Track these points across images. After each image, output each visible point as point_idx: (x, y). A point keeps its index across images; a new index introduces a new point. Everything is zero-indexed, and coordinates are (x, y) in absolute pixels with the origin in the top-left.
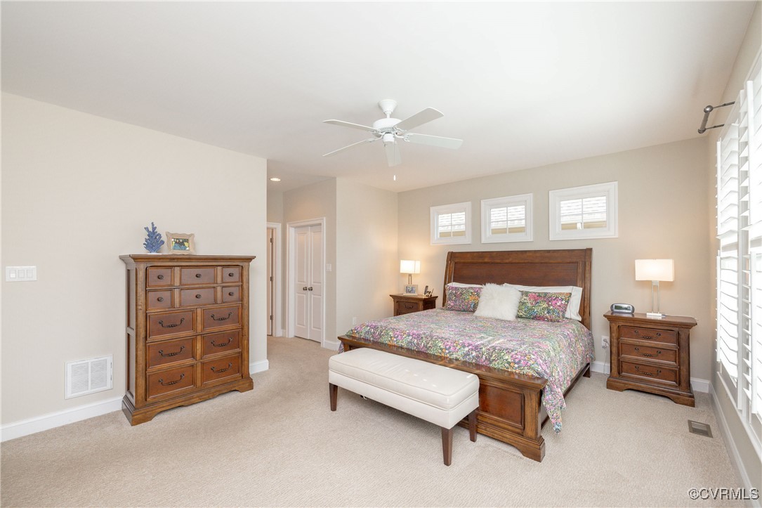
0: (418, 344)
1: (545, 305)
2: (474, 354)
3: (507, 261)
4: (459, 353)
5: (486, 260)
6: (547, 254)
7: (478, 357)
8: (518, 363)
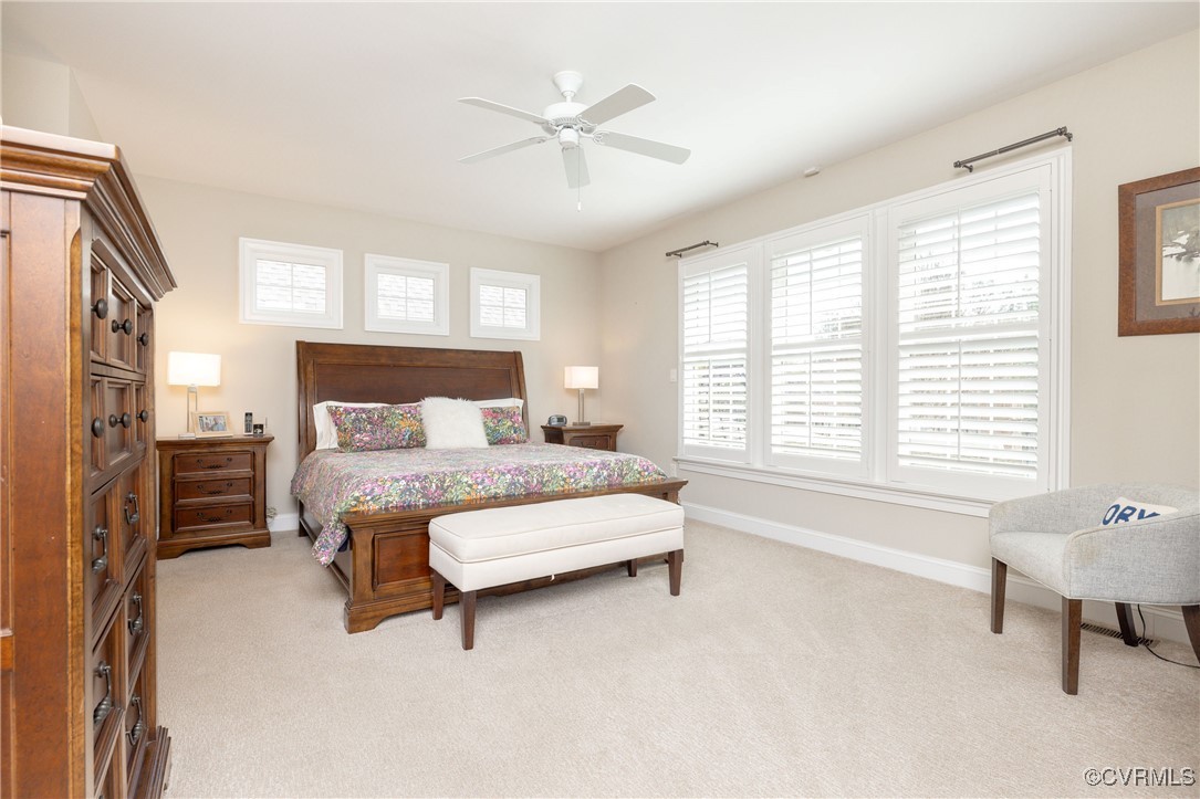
0: (527, 482)
1: (510, 423)
2: (605, 473)
3: (419, 364)
4: (588, 478)
5: (383, 361)
6: (474, 356)
7: (609, 476)
8: (647, 470)
